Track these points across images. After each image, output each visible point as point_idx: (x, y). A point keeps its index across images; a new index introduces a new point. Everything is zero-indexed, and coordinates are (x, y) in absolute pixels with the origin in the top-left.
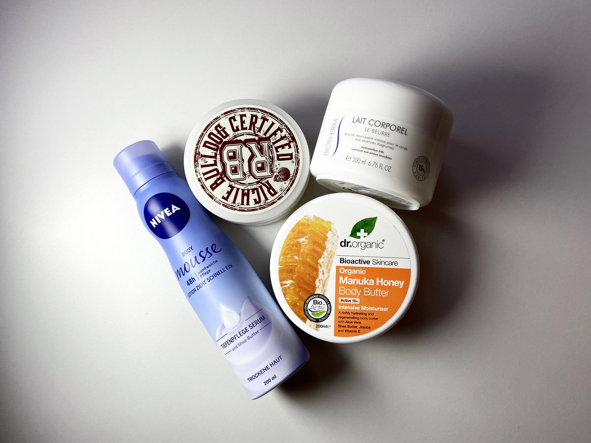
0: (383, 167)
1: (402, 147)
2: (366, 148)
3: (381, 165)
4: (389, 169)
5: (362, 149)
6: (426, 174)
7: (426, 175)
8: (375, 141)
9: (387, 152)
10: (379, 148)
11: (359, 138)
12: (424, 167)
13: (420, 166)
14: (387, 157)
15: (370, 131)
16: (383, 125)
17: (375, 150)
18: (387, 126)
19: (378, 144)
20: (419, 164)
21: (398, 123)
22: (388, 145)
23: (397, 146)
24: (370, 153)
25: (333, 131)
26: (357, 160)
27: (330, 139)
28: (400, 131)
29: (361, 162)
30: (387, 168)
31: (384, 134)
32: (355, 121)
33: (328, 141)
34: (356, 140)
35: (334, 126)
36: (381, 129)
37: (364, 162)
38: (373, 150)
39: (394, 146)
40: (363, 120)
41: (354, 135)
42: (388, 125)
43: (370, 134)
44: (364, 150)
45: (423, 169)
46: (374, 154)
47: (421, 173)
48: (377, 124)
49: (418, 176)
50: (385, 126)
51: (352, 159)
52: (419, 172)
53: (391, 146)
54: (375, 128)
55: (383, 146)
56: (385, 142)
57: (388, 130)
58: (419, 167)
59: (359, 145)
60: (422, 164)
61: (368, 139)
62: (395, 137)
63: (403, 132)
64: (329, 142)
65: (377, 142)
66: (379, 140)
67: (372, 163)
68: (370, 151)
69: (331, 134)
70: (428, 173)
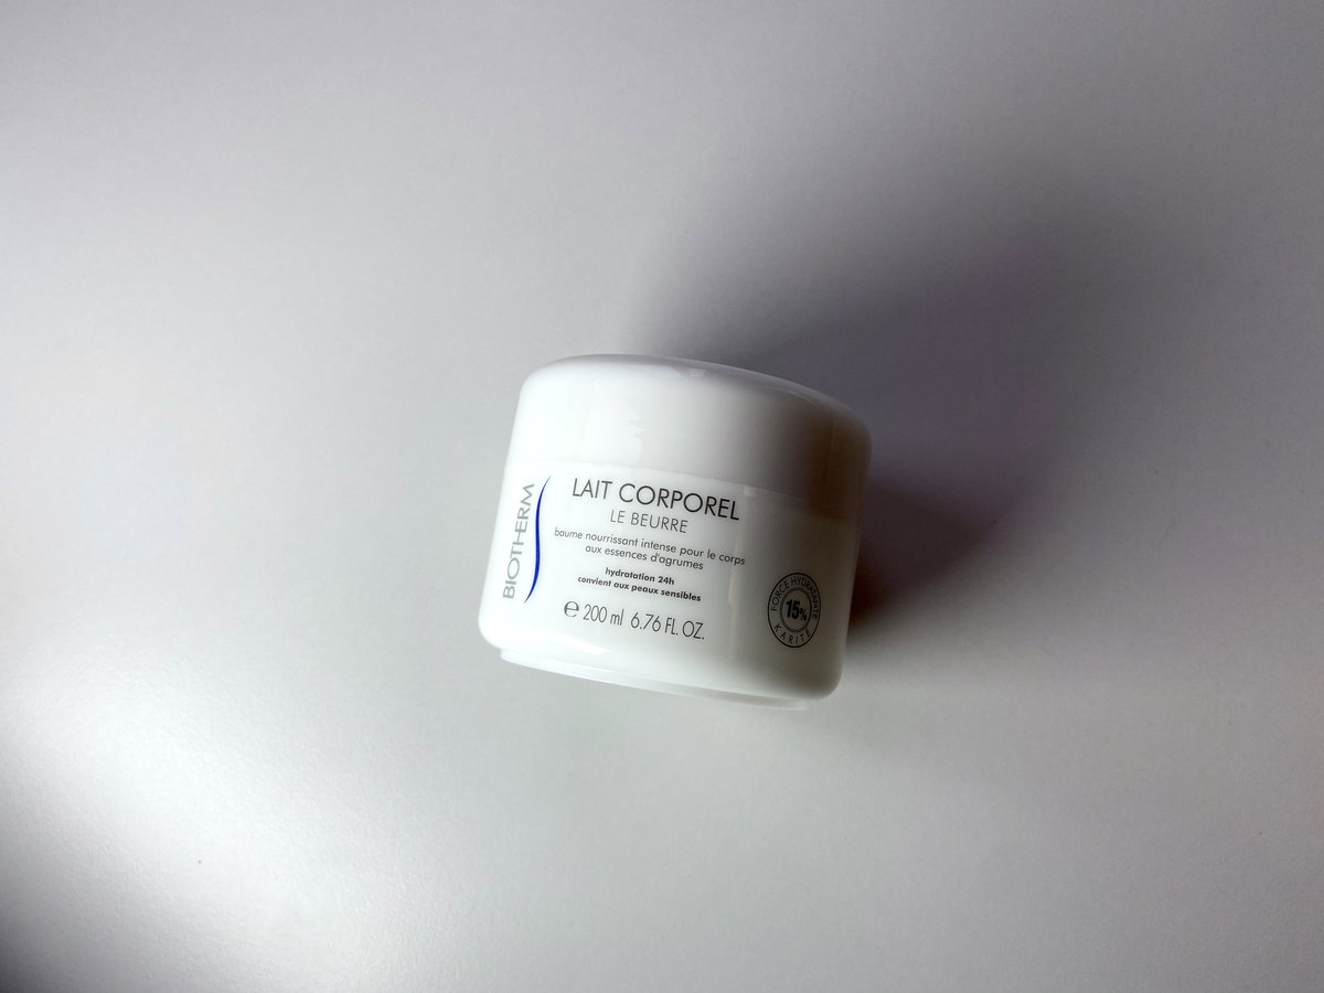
0: (678, 628)
1: (728, 559)
2: (619, 573)
3: (670, 622)
4: (695, 631)
5: (607, 578)
6: (813, 622)
7: (811, 628)
8: (643, 551)
9: (684, 579)
10: (657, 569)
11: (595, 544)
12: (804, 604)
13: (789, 603)
14: (685, 596)
15: (627, 518)
16: (662, 497)
17: (647, 578)
18: (673, 499)
19: (654, 558)
20: (787, 600)
21: (708, 487)
22: (685, 557)
23: (712, 556)
24: (634, 588)
25: (524, 521)
26: (596, 613)
27: (517, 548)
28: (716, 509)
29: (609, 617)
30: (689, 629)
31: (669, 525)
32: (579, 491)
33: (513, 552)
34: (589, 549)
35: (526, 507)
36: (657, 511)
37: (618, 619)
38: (641, 576)
39: (703, 559)
40: (602, 486)
41: (580, 536)
42: (677, 496)
43: (626, 530)
44: (615, 579)
45: (802, 611)
46: (645, 590)
47: (797, 624)
48: (646, 495)
49: (788, 634)
50: (669, 501)
51: (583, 611)
52: (791, 622)
53: (693, 559)
54: (641, 509)
55: (669, 562)
56: (673, 549)
57: (678, 512)
58: (785, 607)
59: (598, 565)
60: (794, 596)
61: (622, 549)
62: (701, 531)
63: (724, 512)
64: (515, 555)
65: (650, 552)
66: (655, 546)
67: (644, 620)
68: (631, 582)
69: (519, 531)
70: (817, 617)
